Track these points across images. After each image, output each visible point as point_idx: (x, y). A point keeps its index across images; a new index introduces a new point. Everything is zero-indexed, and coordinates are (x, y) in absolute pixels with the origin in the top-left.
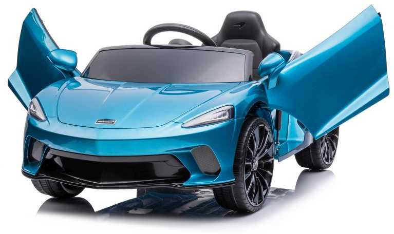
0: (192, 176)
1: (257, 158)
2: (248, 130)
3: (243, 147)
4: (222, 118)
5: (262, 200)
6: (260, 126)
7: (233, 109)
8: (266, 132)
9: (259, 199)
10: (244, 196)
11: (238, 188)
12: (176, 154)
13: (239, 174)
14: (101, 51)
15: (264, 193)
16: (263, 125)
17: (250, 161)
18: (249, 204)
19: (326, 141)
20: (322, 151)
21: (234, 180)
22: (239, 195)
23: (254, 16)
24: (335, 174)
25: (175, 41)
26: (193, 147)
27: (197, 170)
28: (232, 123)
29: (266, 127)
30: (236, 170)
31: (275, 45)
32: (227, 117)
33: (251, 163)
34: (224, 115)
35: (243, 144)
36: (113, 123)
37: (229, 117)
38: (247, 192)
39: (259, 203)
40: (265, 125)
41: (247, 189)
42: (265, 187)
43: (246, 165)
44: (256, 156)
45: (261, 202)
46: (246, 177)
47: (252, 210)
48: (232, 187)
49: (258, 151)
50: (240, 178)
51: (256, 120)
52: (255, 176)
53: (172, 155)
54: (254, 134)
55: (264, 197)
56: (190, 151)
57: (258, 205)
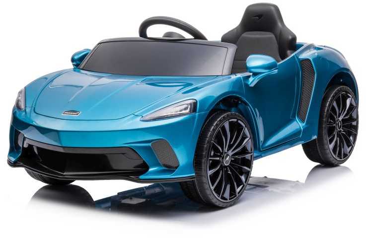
0: (151, 170)
1: (230, 153)
2: (214, 125)
3: (206, 142)
4: (184, 112)
5: (236, 196)
8: (240, 128)
9: (231, 195)
10: (208, 192)
11: (201, 183)
12: (136, 147)
15: (238, 190)
17: (220, 156)
18: (215, 199)
19: (339, 136)
20: (331, 146)
21: (194, 174)
22: (203, 190)
23: (273, 8)
24: (352, 169)
26: (152, 140)
27: (157, 164)
28: (194, 118)
31: (290, 37)
33: (218, 159)
35: (208, 139)
36: (77, 114)
38: (212, 188)
39: (230, 199)
40: (238, 120)
41: (213, 185)
42: (240, 183)
43: (210, 160)
44: (228, 150)
45: (234, 199)
46: (210, 172)
47: (221, 206)
48: (196, 181)
49: (230, 147)
50: (203, 173)
51: (225, 114)
52: (227, 171)
53: (130, 148)
54: (223, 128)
55: (239, 193)
56: (150, 144)
57: (228, 201)
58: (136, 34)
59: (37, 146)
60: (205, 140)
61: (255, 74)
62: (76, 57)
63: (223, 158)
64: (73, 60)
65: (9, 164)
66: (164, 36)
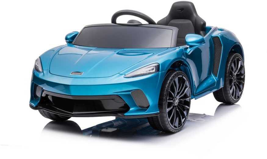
0: (131, 109)
1: (178, 97)
2: (170, 79)
3: (166, 90)
4: (151, 71)
5: (181, 125)
6: (179, 76)
7: (158, 66)
8: (184, 81)
9: (179, 124)
10: (167, 123)
11: (162, 117)
12: (122, 95)
13: (163, 108)
14: (85, 28)
15: (183, 120)
16: (181, 76)
17: (172, 100)
18: (170, 128)
19: (234, 85)
20: (231, 91)
21: (159, 112)
22: (163, 122)
23: (190, 4)
25: (131, 21)
26: (132, 90)
27: (135, 105)
28: (158, 75)
29: (184, 77)
30: (160, 105)
31: (202, 23)
32: (154, 71)
33: (172, 101)
34: (152, 69)
35: (166, 89)
36: (81, 74)
37: (156, 71)
38: (169, 120)
39: (179, 127)
40: (183, 76)
41: (169, 118)
42: (184, 116)
43: (168, 102)
44: (177, 96)
45: (181, 127)
46: (168, 110)
47: (173, 131)
48: (159, 116)
49: (178, 93)
50: (164, 111)
51: (176, 73)
52: (176, 109)
53: (118, 96)
54: (175, 82)
55: (183, 123)
56: (130, 93)
57: (178, 128)
58: (109, 22)
59: (52, 95)
60: (165, 89)
61: (191, 46)
62: (69, 37)
63: (174, 101)
64: (66, 39)
65: (31, 107)
66: (128, 23)
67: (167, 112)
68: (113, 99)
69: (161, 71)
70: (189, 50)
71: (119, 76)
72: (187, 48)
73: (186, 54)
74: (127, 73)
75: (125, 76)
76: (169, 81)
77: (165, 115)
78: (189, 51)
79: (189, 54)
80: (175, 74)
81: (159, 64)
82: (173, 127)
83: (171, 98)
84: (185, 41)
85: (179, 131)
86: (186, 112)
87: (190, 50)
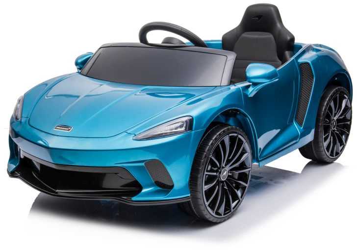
6: (230, 135)
7: (191, 121)
14: (101, 48)
16: (236, 135)
25: (168, 40)
29: (240, 136)
32: (183, 129)
34: (181, 126)
37: (186, 130)
67: (204, 190)
68: (116, 174)
69: (195, 129)
70: (251, 89)
71: (125, 136)
72: (248, 87)
73: (246, 96)
74: (138, 133)
75: (134, 138)
76: (212, 141)
77: (199, 195)
78: (252, 92)
79: (251, 95)
80: (224, 131)
81: (193, 118)
82: (214, 214)
83: (215, 169)
84: (246, 74)
85: (224, 221)
86: (241, 191)
87: (253, 89)
